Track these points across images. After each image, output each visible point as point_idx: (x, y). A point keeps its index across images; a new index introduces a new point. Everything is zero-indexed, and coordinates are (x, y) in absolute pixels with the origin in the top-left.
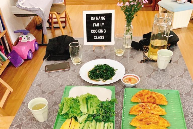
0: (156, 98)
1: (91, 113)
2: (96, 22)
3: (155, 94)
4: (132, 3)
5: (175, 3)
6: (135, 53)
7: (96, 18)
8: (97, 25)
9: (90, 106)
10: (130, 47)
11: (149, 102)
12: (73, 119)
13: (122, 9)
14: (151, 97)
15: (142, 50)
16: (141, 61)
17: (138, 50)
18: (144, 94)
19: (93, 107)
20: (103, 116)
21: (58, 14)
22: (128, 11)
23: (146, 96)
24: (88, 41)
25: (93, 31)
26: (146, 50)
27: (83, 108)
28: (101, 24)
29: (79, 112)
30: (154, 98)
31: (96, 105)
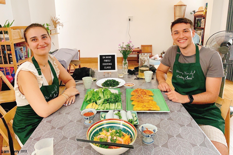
0: (146, 92)
1: (106, 98)
2: (106, 59)
3: (145, 90)
4: (126, 49)
5: (154, 60)
6: (130, 76)
7: (105, 57)
8: (107, 61)
9: (106, 94)
10: (127, 73)
11: (142, 94)
12: (94, 103)
13: (121, 52)
14: (143, 91)
15: (135, 75)
16: (135, 79)
17: (132, 74)
18: (138, 90)
19: (107, 95)
20: (114, 99)
21: (75, 65)
22: (125, 53)
23: (140, 91)
24: (101, 69)
25: (104, 64)
26: (137, 74)
27: (101, 95)
28: (108, 60)
29: (99, 97)
30: (145, 92)
31: (109, 94)
